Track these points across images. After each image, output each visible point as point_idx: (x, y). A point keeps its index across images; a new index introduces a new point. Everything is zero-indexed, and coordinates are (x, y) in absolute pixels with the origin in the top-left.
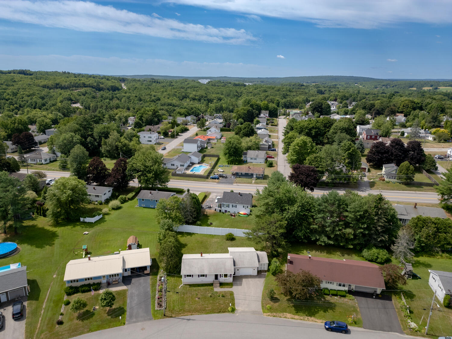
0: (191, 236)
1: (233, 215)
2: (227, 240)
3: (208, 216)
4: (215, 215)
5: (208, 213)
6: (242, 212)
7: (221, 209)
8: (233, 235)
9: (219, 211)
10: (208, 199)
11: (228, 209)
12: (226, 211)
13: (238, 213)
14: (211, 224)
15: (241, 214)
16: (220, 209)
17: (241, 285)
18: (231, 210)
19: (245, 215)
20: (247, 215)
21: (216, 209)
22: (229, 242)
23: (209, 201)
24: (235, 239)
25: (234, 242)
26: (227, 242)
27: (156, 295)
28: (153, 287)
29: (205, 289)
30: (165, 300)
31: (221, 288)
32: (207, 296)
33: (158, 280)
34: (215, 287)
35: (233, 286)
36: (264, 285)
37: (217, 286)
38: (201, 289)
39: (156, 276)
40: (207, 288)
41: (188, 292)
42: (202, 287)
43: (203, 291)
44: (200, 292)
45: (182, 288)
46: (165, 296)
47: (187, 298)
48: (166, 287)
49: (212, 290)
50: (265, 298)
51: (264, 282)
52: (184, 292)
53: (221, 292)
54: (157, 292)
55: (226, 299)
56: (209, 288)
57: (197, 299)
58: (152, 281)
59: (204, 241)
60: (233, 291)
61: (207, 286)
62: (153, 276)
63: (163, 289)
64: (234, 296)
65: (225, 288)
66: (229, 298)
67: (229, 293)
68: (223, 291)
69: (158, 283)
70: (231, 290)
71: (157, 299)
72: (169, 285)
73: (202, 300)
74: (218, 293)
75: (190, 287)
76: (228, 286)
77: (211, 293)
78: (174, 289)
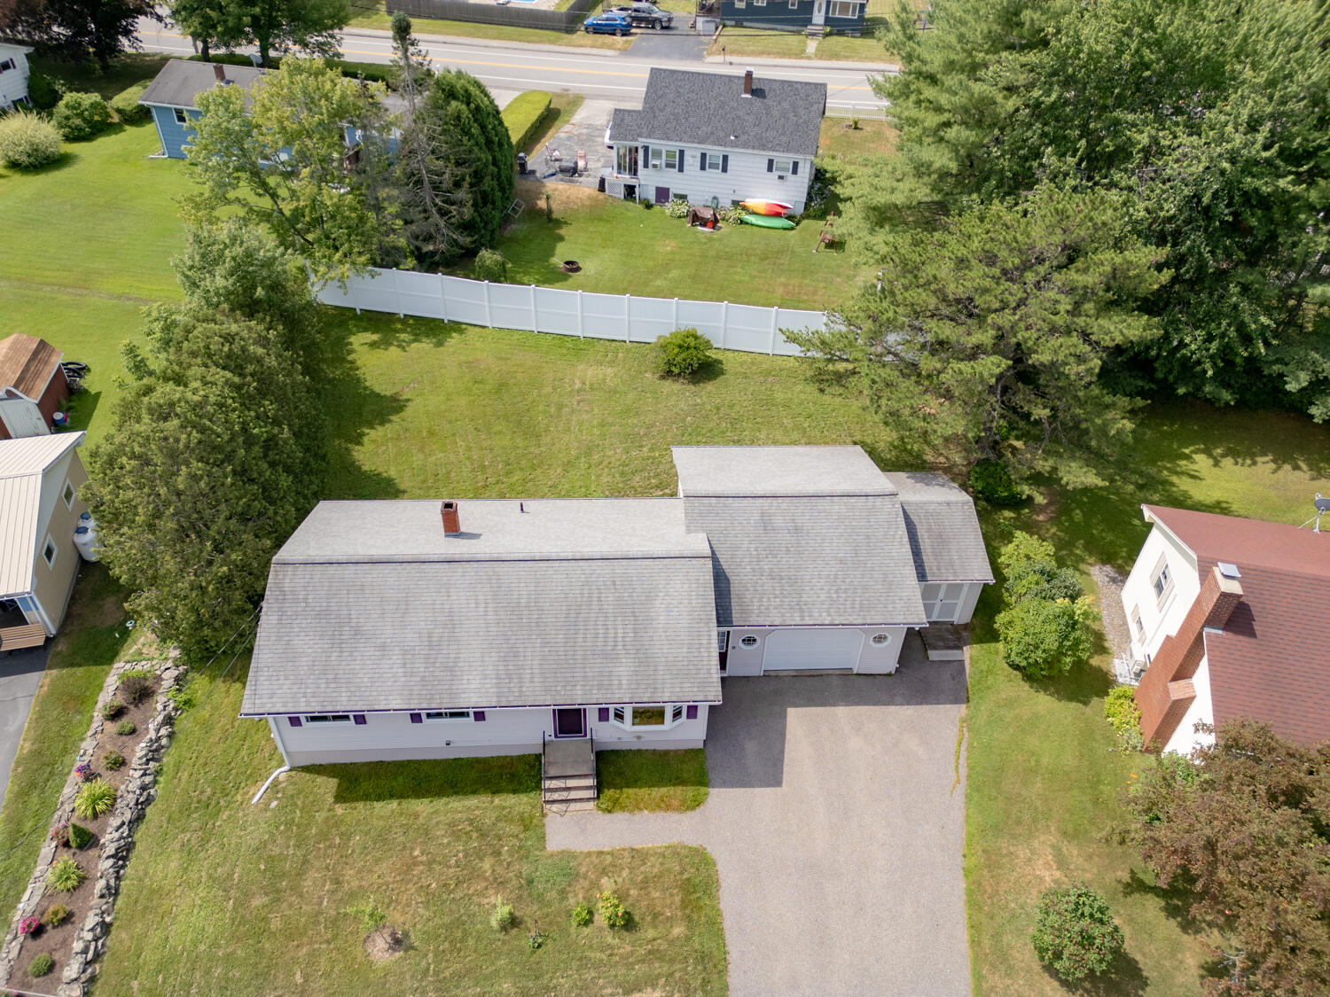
0: (440, 344)
1: (708, 214)
2: (668, 374)
3: (559, 223)
4: (596, 213)
5: (554, 206)
6: (758, 202)
7: (632, 182)
8: (708, 345)
9: (621, 192)
10: (567, 128)
11: (674, 181)
12: (663, 194)
13: (736, 203)
14: (573, 267)
15: (754, 213)
16: (626, 178)
17: (775, 779)
18: (697, 186)
19: (778, 215)
20: (790, 218)
21: (602, 182)
22: (679, 394)
23: (569, 138)
24: (722, 372)
25: (709, 387)
26: (670, 386)
27: (30, 886)
28: (33, 785)
29: (471, 824)
30: (85, 951)
31: (610, 812)
32: (474, 908)
33: (100, 705)
34: (556, 796)
35: (713, 791)
36: (963, 780)
37: (573, 795)
38: (438, 823)
39: (94, 668)
40: (486, 808)
41: (317, 864)
42: (447, 804)
43: (445, 856)
44: (421, 867)
45: (274, 804)
46: (110, 894)
47: (290, 938)
48: (143, 788)
49: (526, 829)
50: (996, 937)
51: (960, 744)
52: (282, 858)
53: (609, 859)
54: (48, 849)
55: (643, 961)
56: (504, 808)
57: (386, 946)
58: (41, 716)
59: (519, 376)
60: (709, 849)
61: (493, 793)
62: (72, 665)
63: (111, 809)
64: (721, 906)
65: (646, 812)
66: (671, 943)
67: (681, 873)
68: (626, 854)
69: (88, 745)
70: (692, 840)
71: (15, 937)
72: (178, 766)
73: (428, 969)
74: (583, 870)
75: (340, 797)
76: (664, 790)
77: (519, 876)
78: (209, 807)
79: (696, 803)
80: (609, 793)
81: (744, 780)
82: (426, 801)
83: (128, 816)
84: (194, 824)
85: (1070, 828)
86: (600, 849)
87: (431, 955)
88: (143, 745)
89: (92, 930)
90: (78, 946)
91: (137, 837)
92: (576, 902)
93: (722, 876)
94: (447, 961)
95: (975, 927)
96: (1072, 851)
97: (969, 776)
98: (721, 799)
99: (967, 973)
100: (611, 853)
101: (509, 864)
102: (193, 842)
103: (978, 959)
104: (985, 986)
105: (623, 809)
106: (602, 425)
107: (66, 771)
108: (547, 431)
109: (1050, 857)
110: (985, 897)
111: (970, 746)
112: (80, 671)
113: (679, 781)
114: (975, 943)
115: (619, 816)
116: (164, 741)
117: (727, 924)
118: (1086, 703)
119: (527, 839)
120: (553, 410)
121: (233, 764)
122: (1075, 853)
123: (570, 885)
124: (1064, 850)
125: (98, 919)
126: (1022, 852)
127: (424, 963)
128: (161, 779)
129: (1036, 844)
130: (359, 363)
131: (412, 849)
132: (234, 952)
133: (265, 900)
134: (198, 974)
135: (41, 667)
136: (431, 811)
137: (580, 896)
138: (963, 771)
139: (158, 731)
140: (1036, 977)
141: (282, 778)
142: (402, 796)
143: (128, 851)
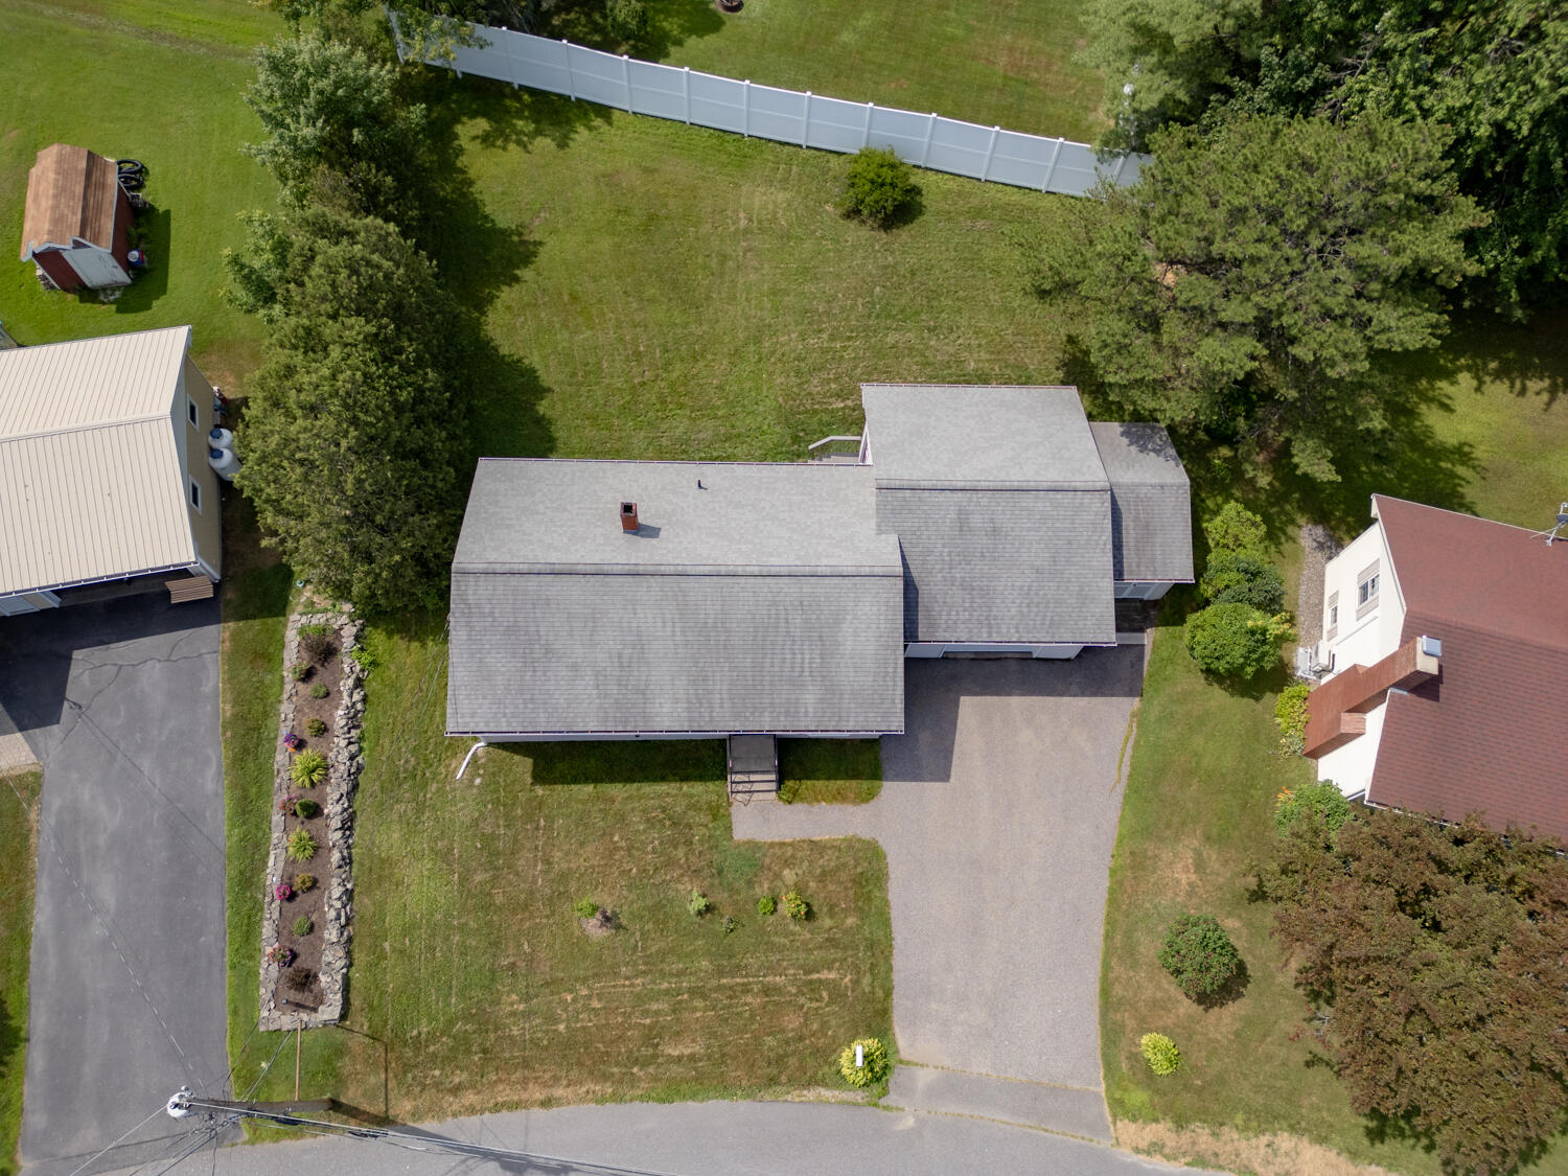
2: (855, 213)
14: (733, 4)
17: (945, 776)
22: (867, 244)
24: (921, 211)
25: (905, 234)
26: (855, 230)
27: (272, 853)
28: (246, 751)
29: (664, 812)
30: (338, 917)
31: (790, 803)
32: (671, 893)
33: (287, 664)
34: (740, 787)
35: (886, 785)
36: (1124, 781)
37: (756, 787)
38: (633, 810)
39: (270, 621)
40: (676, 796)
41: (528, 845)
42: (638, 789)
43: (642, 842)
44: (622, 853)
45: (478, 781)
46: (346, 864)
47: (514, 911)
48: (352, 758)
49: (715, 819)
50: (1128, 934)
51: (1127, 740)
52: (494, 837)
53: (790, 851)
54: (277, 818)
55: (821, 948)
56: (692, 796)
57: (599, 923)
58: (232, 677)
59: (672, 203)
60: (881, 842)
61: (682, 780)
62: (246, 617)
63: (326, 779)
64: (890, 897)
65: (824, 804)
66: (845, 932)
67: (856, 867)
68: (805, 846)
69: (286, 709)
70: (866, 834)
71: (273, 900)
72: (377, 730)
73: (636, 946)
74: (768, 861)
75: (539, 777)
76: (840, 783)
77: (710, 864)
78: (417, 778)
79: (870, 796)
80: (790, 783)
81: (916, 776)
82: (620, 786)
83: (344, 788)
84: (407, 795)
85: (1215, 832)
86: (783, 840)
87: (638, 933)
88: (341, 712)
89: (339, 898)
90: (332, 914)
91: (356, 805)
92: (762, 889)
93: (891, 869)
94: (653, 939)
95: (1111, 922)
96: (1212, 855)
97: (1130, 776)
98: (893, 792)
99: (1097, 965)
100: (791, 844)
101: (700, 853)
102: (410, 814)
103: (1108, 953)
104: (1111, 975)
105: (802, 800)
106: (774, 292)
107: (272, 735)
108: (708, 298)
109: (1191, 861)
110: (1125, 896)
111: (1137, 742)
112: (257, 624)
113: (854, 774)
114: (1108, 937)
115: (798, 807)
116: (359, 706)
117: (893, 914)
118: (1257, 699)
119: (715, 829)
120: (714, 262)
121: (430, 734)
122: (1215, 856)
123: (756, 876)
124: (1205, 854)
125: (342, 889)
126: (1167, 855)
127: (632, 940)
128: (364, 745)
129: (1180, 847)
130: (472, 173)
131: (612, 835)
132: (466, 924)
133: (487, 876)
134: (439, 940)
135: (217, 620)
136: (626, 795)
137: (766, 886)
138: (1126, 770)
139: (351, 696)
140: (1156, 971)
141: (480, 753)
142: (596, 781)
143: (352, 821)
